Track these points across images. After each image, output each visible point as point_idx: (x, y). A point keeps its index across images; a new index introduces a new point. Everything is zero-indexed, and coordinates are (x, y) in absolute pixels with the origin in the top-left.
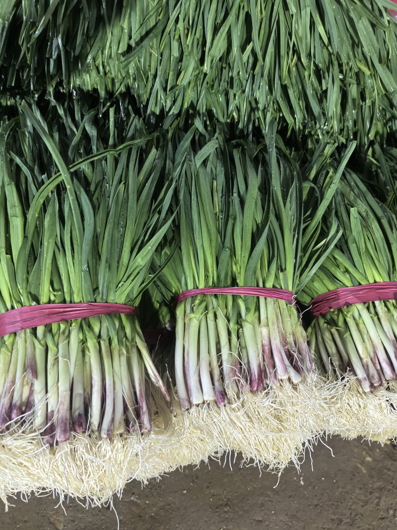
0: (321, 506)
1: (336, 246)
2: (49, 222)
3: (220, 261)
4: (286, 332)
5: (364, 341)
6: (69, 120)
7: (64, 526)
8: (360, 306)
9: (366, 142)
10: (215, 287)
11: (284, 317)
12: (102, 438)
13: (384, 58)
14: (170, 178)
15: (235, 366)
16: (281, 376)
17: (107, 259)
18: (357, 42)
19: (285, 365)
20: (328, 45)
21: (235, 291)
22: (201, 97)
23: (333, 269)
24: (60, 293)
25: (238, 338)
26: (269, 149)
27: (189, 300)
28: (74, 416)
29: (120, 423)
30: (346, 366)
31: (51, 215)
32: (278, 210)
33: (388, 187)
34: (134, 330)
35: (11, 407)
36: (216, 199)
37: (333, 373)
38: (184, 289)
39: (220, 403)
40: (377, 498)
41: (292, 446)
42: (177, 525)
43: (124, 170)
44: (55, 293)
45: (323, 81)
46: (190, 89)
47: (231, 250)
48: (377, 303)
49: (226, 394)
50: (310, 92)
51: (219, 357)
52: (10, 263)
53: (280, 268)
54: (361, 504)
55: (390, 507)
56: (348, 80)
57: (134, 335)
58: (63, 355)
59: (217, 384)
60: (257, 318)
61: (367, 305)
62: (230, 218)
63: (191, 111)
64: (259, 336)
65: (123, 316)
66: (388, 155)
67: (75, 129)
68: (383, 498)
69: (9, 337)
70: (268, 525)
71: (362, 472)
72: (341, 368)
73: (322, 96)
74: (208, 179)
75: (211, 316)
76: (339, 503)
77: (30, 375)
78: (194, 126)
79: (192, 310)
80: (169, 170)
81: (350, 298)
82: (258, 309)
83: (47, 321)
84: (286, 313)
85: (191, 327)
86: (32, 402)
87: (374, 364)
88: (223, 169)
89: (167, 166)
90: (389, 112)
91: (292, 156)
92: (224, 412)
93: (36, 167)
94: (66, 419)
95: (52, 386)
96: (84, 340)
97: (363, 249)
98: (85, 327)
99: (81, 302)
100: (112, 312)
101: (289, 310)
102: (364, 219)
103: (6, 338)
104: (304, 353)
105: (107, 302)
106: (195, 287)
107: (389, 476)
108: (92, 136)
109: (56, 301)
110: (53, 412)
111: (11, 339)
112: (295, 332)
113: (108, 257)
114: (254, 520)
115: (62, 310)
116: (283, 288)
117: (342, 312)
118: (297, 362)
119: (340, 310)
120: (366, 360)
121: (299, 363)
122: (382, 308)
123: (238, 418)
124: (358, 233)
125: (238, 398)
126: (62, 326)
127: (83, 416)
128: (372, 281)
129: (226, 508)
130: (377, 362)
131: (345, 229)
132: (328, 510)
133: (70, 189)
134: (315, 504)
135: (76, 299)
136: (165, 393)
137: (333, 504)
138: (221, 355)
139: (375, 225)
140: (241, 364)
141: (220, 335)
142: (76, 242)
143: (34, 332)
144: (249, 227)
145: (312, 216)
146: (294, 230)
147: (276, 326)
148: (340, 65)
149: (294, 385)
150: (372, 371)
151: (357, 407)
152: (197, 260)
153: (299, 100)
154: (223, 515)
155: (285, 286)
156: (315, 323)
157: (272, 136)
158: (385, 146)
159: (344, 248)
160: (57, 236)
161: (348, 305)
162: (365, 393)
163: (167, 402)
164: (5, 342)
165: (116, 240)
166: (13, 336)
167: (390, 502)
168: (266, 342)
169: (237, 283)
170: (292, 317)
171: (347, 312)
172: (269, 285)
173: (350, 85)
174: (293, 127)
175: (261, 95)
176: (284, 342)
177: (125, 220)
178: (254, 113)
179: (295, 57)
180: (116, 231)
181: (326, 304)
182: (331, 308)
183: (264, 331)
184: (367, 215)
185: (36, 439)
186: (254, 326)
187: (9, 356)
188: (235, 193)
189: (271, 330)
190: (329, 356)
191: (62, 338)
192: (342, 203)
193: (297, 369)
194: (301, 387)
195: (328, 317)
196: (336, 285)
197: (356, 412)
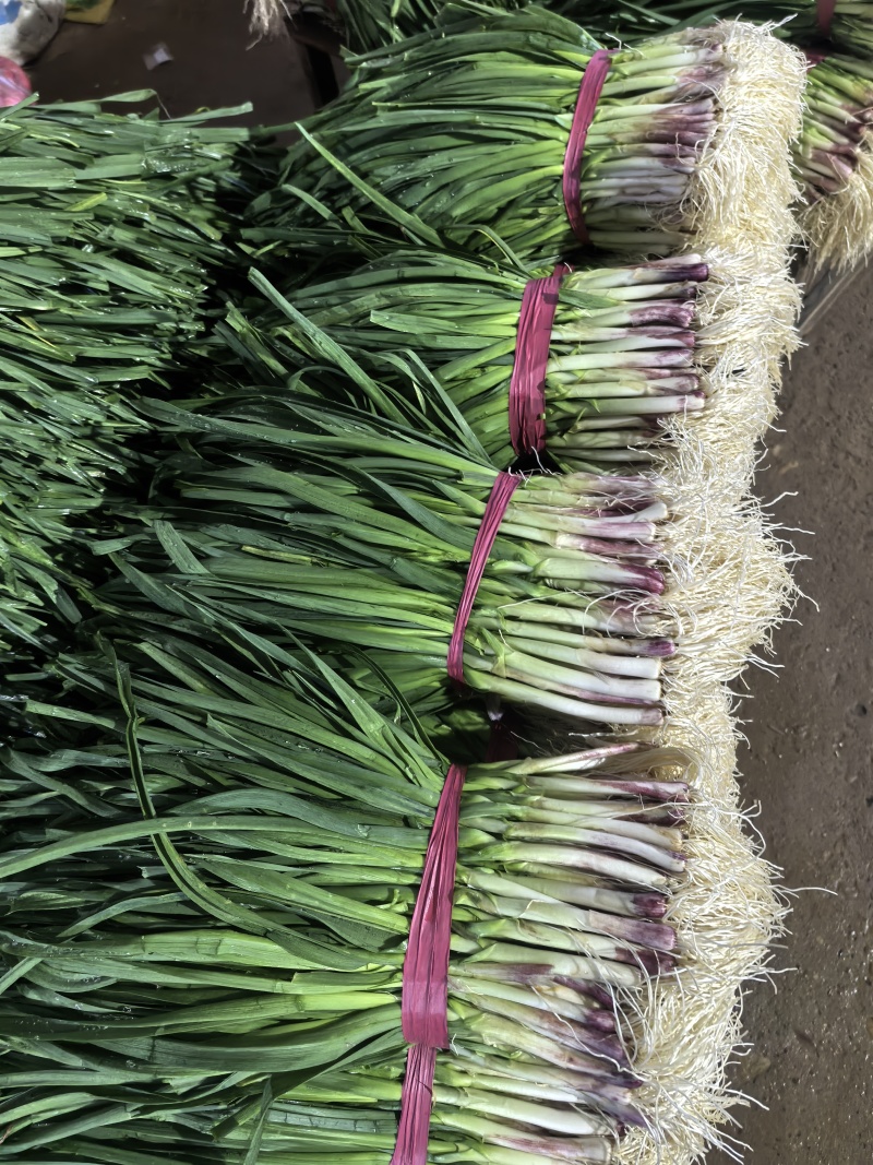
0: (838, 560)
1: (431, 370)
2: (250, 881)
3: (413, 580)
4: (571, 505)
5: (617, 381)
6: (14, 803)
7: (765, 1055)
8: (553, 366)
9: (222, 248)
10: (458, 605)
11: (544, 500)
12: (684, 871)
13: (75, 156)
14: (214, 630)
15: (613, 608)
16: (649, 535)
17: (356, 786)
18: (35, 195)
19: (632, 522)
20: (26, 251)
21: (476, 571)
22: (39, 526)
23: (472, 390)
24: (397, 891)
25: (561, 589)
26: (205, 428)
27: (468, 658)
28: (634, 911)
29: (664, 834)
30: (650, 424)
31: (237, 874)
32: (339, 448)
33: (336, 242)
34: (498, 774)
35: (588, 1025)
36: (283, 556)
37: (654, 451)
38: (443, 662)
39: (669, 652)
40: (847, 458)
41: (765, 556)
42: (812, 833)
43: (178, 712)
44: (396, 900)
45: (91, 284)
46: (18, 544)
47: (397, 556)
48: (555, 336)
49: (657, 638)
50: (100, 316)
51: (589, 632)
52: (310, 976)
53: (454, 480)
54: (850, 489)
55: (866, 441)
56: (101, 237)
57: (508, 776)
58: (517, 909)
59: (635, 648)
60: (536, 546)
61: (554, 354)
62: (334, 539)
63: (59, 557)
64: (568, 552)
65: (467, 787)
66: (259, 219)
67: (44, 796)
68: (849, 447)
69: (452, 1009)
70: (849, 665)
71: (795, 469)
72: (650, 434)
73: (118, 296)
74: (237, 559)
75: (509, 627)
76: (840, 527)
77: (541, 978)
78: (111, 557)
79: (491, 657)
80: (193, 628)
81: (533, 378)
82: (519, 540)
83: (445, 926)
84: (537, 494)
85: (520, 668)
86: (591, 985)
87: (660, 377)
88: (223, 526)
89: (185, 630)
90: (177, 185)
91: (220, 393)
92: (687, 649)
93: (117, 887)
94: (638, 926)
95: (572, 941)
96: (496, 866)
97: (453, 327)
98: (474, 859)
99: (424, 856)
100: (458, 804)
101: (533, 487)
102: (393, 305)
103: (452, 1016)
104: (617, 485)
105: (436, 809)
106: (447, 640)
107: (814, 424)
108: (77, 760)
109: (411, 902)
110: (618, 950)
111: (457, 1006)
112: (575, 491)
113: (352, 782)
114: (834, 688)
115: (431, 895)
116: (490, 485)
117: (554, 400)
118: (631, 502)
119: (549, 403)
120: (651, 386)
121: (633, 499)
122: (567, 331)
123: (702, 630)
124: (419, 324)
125: (670, 618)
126: (463, 900)
127: (638, 896)
128: (513, 332)
129: (802, 732)
130: (657, 371)
131: (405, 345)
132: (847, 550)
133: (195, 823)
134: (831, 569)
135: (417, 863)
136: (622, 748)
137: (840, 538)
138: (586, 629)
139: (414, 290)
140: (611, 598)
141: (549, 620)
142: (304, 837)
143: (458, 957)
144: (360, 509)
145: (360, 393)
146: (384, 433)
147: (560, 518)
148: (69, 242)
149: (669, 519)
150: (671, 383)
151: (722, 429)
152: (398, 624)
153: (108, 342)
154: (813, 743)
155: (488, 481)
156: (556, 455)
157: (177, 416)
158: (241, 218)
159: (438, 357)
160: (282, 872)
161: (544, 385)
162: (704, 409)
163: (638, 751)
164: (461, 1020)
165: (320, 760)
166: (453, 1003)
167: (859, 437)
168: (582, 544)
169: (461, 563)
170: (546, 486)
171: (557, 391)
172: (480, 508)
173: (110, 238)
174: (155, 372)
175: (78, 409)
176: (590, 512)
177: (284, 735)
178: (101, 434)
179: (23, 319)
180: (304, 756)
181: (529, 423)
182: (539, 417)
183: (562, 540)
184: (387, 297)
185: (659, 990)
186: (549, 557)
187: (489, 1016)
188: (283, 516)
189: (565, 528)
190: (625, 448)
191: (485, 905)
192: (352, 333)
193: (643, 505)
194: (676, 509)
195: (553, 426)
196: (503, 395)
197: (729, 434)
